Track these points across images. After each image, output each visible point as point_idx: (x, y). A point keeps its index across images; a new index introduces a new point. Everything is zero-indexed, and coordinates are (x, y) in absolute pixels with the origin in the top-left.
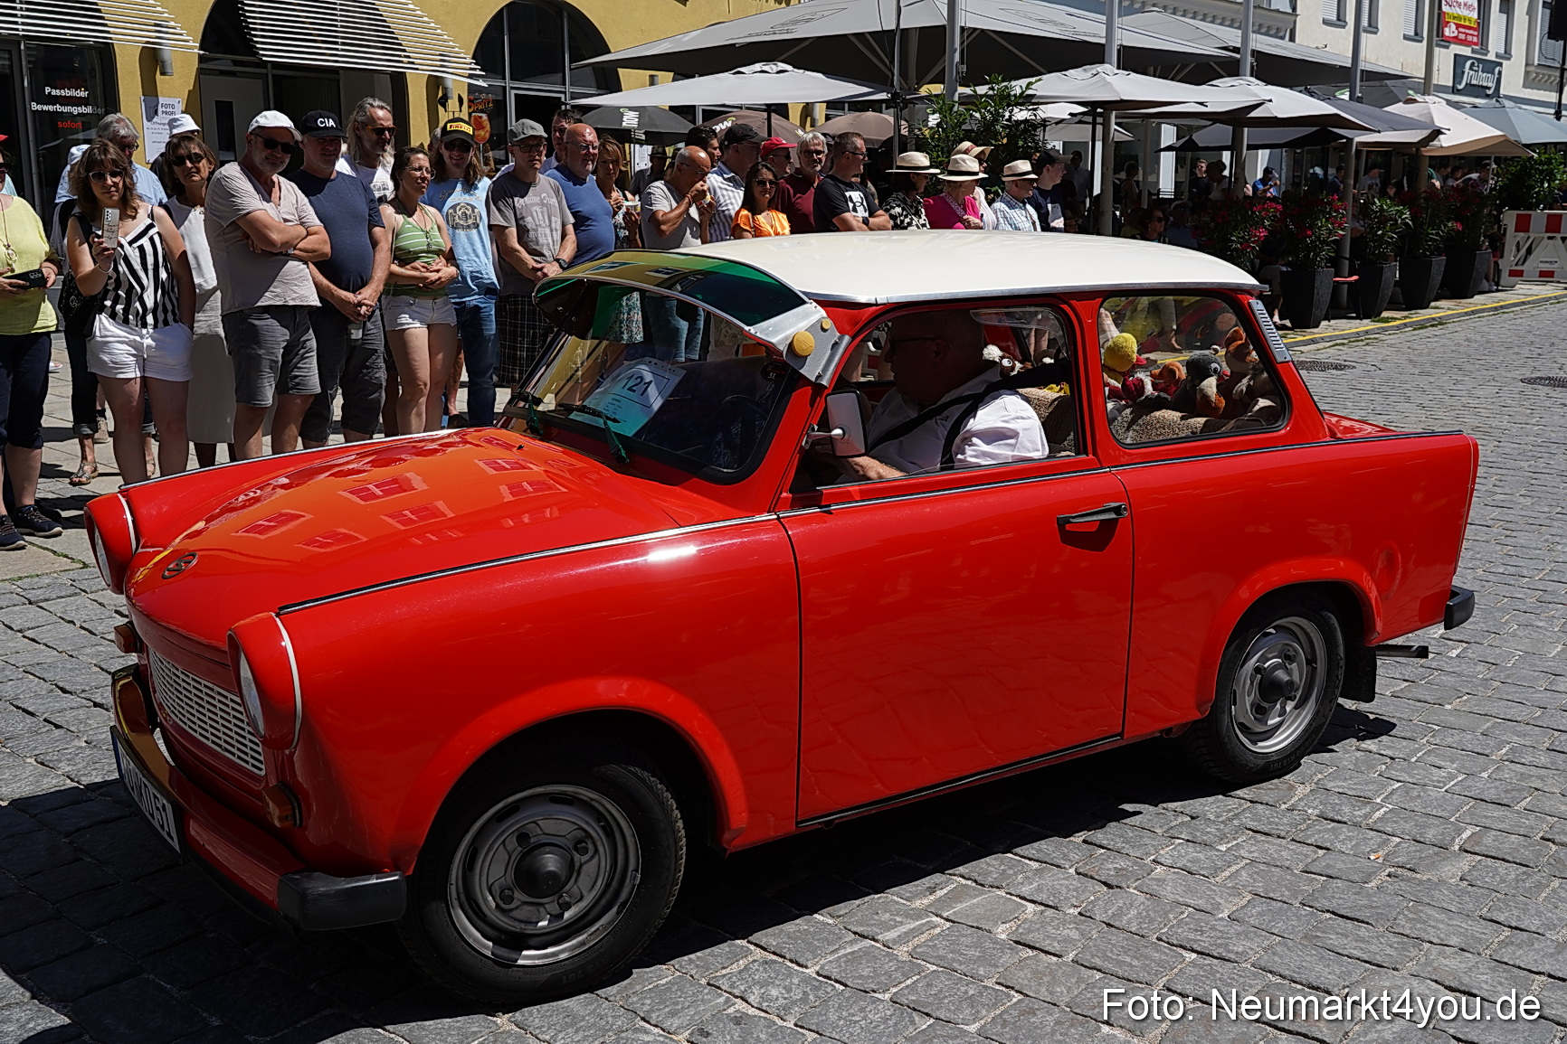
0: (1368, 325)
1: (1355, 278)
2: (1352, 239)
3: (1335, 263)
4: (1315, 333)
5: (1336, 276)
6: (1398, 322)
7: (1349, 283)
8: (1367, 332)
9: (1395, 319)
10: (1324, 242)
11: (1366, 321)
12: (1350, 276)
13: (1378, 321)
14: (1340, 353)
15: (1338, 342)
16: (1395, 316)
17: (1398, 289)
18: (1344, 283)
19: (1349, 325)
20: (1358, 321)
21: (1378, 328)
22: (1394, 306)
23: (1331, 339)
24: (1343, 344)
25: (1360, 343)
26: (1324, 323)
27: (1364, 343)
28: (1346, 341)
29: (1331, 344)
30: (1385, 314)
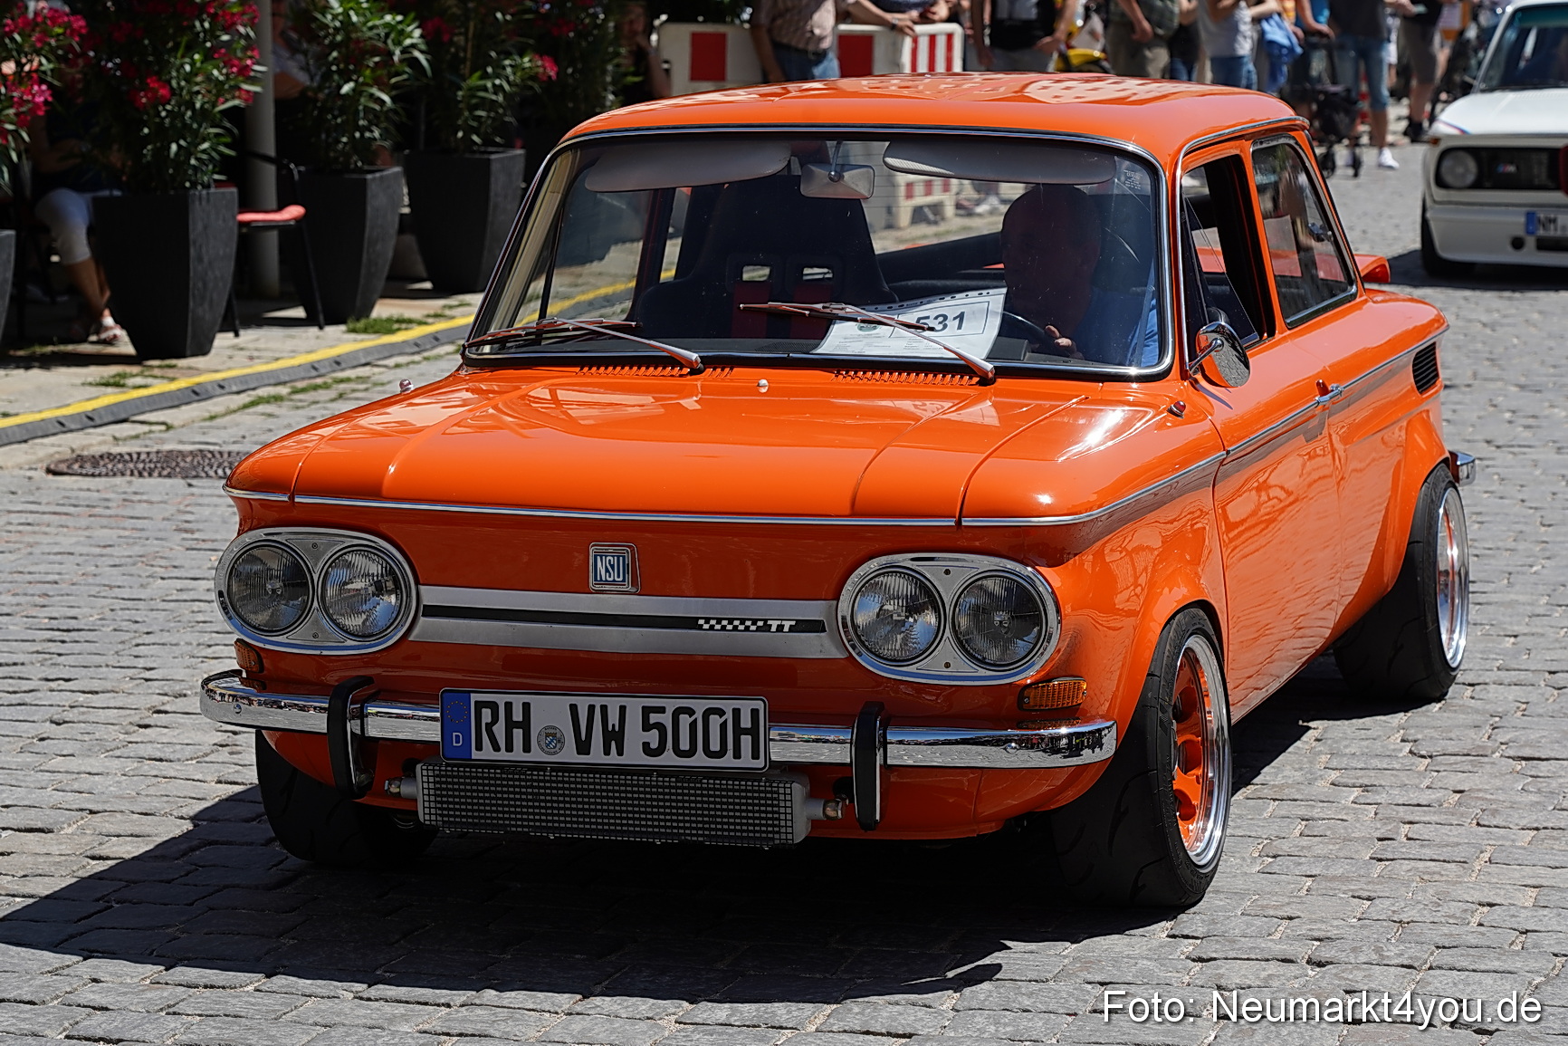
0: (339, 341)
1: (294, 211)
2: (280, 104)
3: (238, 171)
4: (198, 371)
5: (246, 206)
6: (416, 332)
7: (283, 229)
8: (337, 363)
9: (408, 322)
10: (204, 115)
11: (331, 330)
12: (280, 208)
13: (365, 331)
14: (271, 423)
15: (263, 392)
16: (408, 314)
17: (410, 239)
18: (269, 226)
19: (290, 344)
20: (314, 330)
21: (367, 351)
22: (399, 286)
23: (244, 385)
24: (277, 399)
25: (323, 395)
26: (223, 340)
27: (332, 394)
28: (284, 390)
29: (244, 398)
30: (384, 309)
